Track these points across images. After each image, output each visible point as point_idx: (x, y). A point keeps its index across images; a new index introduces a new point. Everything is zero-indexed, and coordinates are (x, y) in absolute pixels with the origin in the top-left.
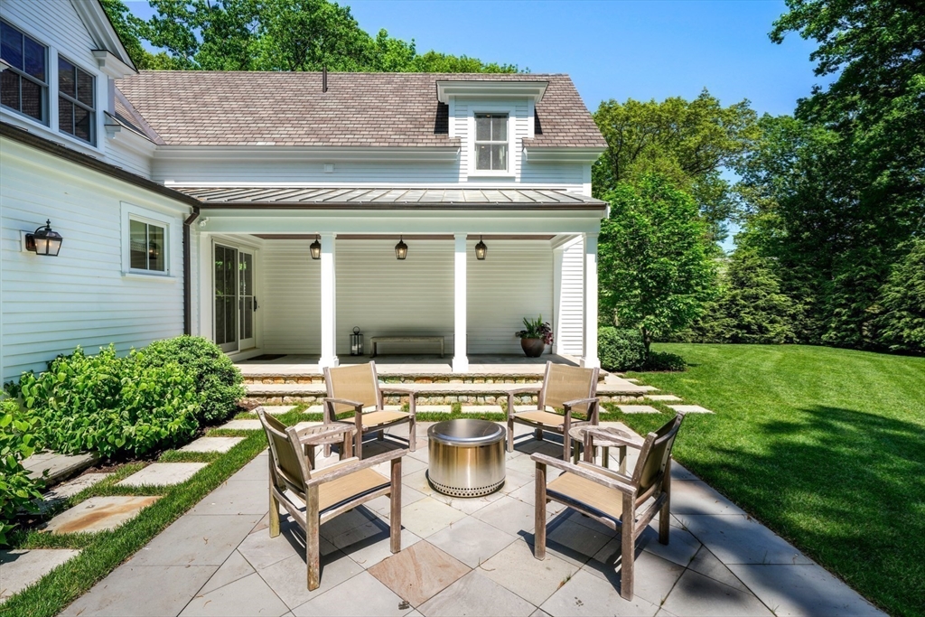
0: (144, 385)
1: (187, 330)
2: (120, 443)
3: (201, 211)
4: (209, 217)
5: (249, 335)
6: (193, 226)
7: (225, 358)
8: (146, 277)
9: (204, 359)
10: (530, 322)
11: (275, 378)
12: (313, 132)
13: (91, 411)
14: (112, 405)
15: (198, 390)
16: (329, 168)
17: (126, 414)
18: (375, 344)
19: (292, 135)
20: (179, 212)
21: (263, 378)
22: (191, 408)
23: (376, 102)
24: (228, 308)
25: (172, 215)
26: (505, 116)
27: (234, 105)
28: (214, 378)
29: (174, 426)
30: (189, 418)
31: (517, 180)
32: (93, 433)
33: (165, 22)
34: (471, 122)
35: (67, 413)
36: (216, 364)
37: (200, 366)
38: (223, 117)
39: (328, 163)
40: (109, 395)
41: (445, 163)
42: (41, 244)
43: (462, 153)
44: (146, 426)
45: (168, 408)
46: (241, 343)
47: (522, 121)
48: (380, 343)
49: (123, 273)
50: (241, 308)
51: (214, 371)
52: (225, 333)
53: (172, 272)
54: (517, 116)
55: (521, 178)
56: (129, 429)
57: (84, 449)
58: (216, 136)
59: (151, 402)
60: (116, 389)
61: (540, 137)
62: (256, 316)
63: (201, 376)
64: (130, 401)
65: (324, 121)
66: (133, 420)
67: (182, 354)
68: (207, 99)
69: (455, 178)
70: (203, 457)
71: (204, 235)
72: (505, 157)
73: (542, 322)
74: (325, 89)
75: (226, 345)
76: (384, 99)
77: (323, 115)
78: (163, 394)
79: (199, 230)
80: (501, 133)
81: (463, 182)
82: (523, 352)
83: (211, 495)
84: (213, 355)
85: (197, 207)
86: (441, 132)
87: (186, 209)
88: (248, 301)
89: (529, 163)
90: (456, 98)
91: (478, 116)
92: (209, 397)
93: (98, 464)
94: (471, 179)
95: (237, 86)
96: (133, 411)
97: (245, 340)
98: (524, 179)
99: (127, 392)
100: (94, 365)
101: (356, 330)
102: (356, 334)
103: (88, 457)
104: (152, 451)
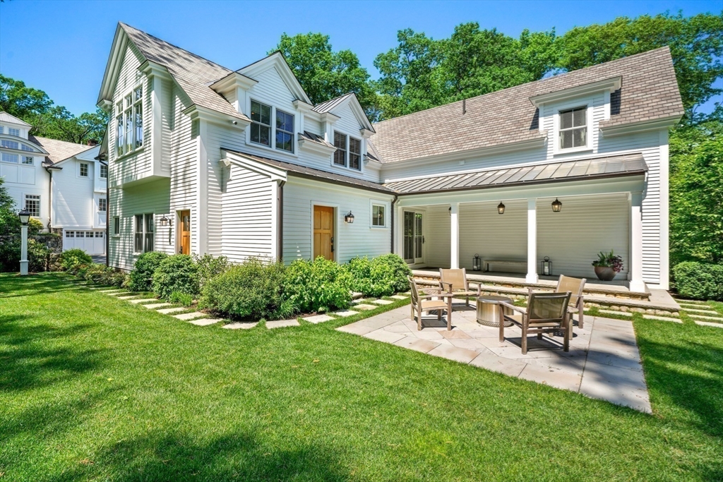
0: (377, 271)
1: (392, 252)
2: (370, 290)
3: (399, 197)
4: (401, 200)
5: (420, 256)
6: (395, 204)
7: (406, 265)
8: (378, 228)
9: (397, 264)
10: (604, 255)
11: (428, 277)
12: (454, 143)
13: (362, 278)
14: (368, 277)
15: (395, 276)
16: (462, 163)
17: (371, 280)
18: (488, 264)
19: (443, 148)
20: (390, 199)
21: (423, 277)
22: (392, 282)
23: (494, 114)
24: (410, 242)
25: (386, 201)
26: (585, 108)
27: (416, 134)
28: (401, 272)
29: (386, 287)
30: (391, 287)
31: (594, 152)
32: (362, 285)
33: (387, 79)
34: (557, 118)
35: (355, 278)
36: (402, 266)
37: (396, 267)
38: (410, 142)
39: (461, 160)
40: (367, 273)
41: (537, 148)
42: (349, 219)
43: (549, 140)
44: (377, 286)
45: (384, 280)
46: (416, 260)
47: (599, 109)
48: (491, 264)
49: (370, 228)
50: (416, 242)
51: (401, 269)
52: (408, 255)
53: (387, 226)
54: (594, 106)
55: (599, 150)
56: (372, 286)
57: (360, 291)
58: (407, 155)
59: (379, 277)
60: (368, 271)
61: (616, 117)
62: (424, 246)
63: (396, 271)
64: (373, 276)
65: (461, 134)
66: (373, 283)
67: (389, 261)
68: (404, 133)
69: (544, 157)
70: (395, 300)
71: (400, 208)
72: (585, 137)
73: (614, 255)
74: (465, 112)
75: (408, 260)
76: (499, 110)
77: (461, 130)
78: (382, 275)
79: (398, 206)
80: (581, 120)
81: (550, 159)
82: (596, 277)
83: (396, 309)
84: (401, 263)
85: (396, 195)
86: (534, 128)
87: (392, 197)
88: (420, 239)
89: (605, 138)
90: (545, 105)
91: (561, 112)
92: (399, 280)
93: (364, 297)
94: (556, 156)
95: (418, 121)
96: (373, 280)
97: (418, 259)
98: (600, 150)
99: (372, 272)
100: (362, 262)
101: (477, 256)
102: (477, 258)
103: (361, 294)
104: (379, 295)
